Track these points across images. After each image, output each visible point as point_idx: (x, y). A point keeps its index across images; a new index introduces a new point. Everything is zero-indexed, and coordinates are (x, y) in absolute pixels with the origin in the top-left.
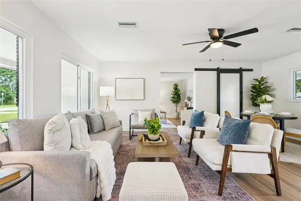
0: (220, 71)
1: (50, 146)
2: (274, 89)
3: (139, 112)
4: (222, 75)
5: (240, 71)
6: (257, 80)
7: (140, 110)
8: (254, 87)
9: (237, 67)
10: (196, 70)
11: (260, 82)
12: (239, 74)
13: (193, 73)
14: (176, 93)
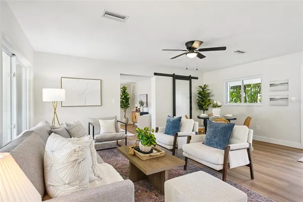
0: (175, 77)
1: (73, 186)
2: (213, 95)
3: (100, 121)
4: (176, 80)
5: (189, 78)
6: (201, 87)
7: (101, 119)
8: (200, 93)
9: (188, 75)
10: (155, 74)
11: (203, 89)
12: (189, 81)
13: (150, 77)
14: (125, 97)
